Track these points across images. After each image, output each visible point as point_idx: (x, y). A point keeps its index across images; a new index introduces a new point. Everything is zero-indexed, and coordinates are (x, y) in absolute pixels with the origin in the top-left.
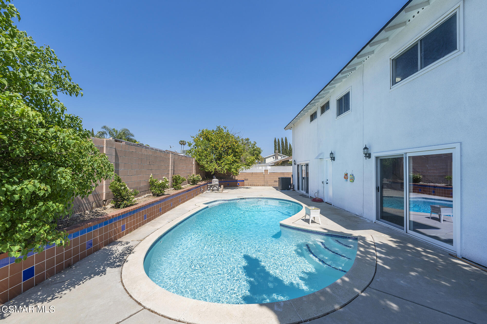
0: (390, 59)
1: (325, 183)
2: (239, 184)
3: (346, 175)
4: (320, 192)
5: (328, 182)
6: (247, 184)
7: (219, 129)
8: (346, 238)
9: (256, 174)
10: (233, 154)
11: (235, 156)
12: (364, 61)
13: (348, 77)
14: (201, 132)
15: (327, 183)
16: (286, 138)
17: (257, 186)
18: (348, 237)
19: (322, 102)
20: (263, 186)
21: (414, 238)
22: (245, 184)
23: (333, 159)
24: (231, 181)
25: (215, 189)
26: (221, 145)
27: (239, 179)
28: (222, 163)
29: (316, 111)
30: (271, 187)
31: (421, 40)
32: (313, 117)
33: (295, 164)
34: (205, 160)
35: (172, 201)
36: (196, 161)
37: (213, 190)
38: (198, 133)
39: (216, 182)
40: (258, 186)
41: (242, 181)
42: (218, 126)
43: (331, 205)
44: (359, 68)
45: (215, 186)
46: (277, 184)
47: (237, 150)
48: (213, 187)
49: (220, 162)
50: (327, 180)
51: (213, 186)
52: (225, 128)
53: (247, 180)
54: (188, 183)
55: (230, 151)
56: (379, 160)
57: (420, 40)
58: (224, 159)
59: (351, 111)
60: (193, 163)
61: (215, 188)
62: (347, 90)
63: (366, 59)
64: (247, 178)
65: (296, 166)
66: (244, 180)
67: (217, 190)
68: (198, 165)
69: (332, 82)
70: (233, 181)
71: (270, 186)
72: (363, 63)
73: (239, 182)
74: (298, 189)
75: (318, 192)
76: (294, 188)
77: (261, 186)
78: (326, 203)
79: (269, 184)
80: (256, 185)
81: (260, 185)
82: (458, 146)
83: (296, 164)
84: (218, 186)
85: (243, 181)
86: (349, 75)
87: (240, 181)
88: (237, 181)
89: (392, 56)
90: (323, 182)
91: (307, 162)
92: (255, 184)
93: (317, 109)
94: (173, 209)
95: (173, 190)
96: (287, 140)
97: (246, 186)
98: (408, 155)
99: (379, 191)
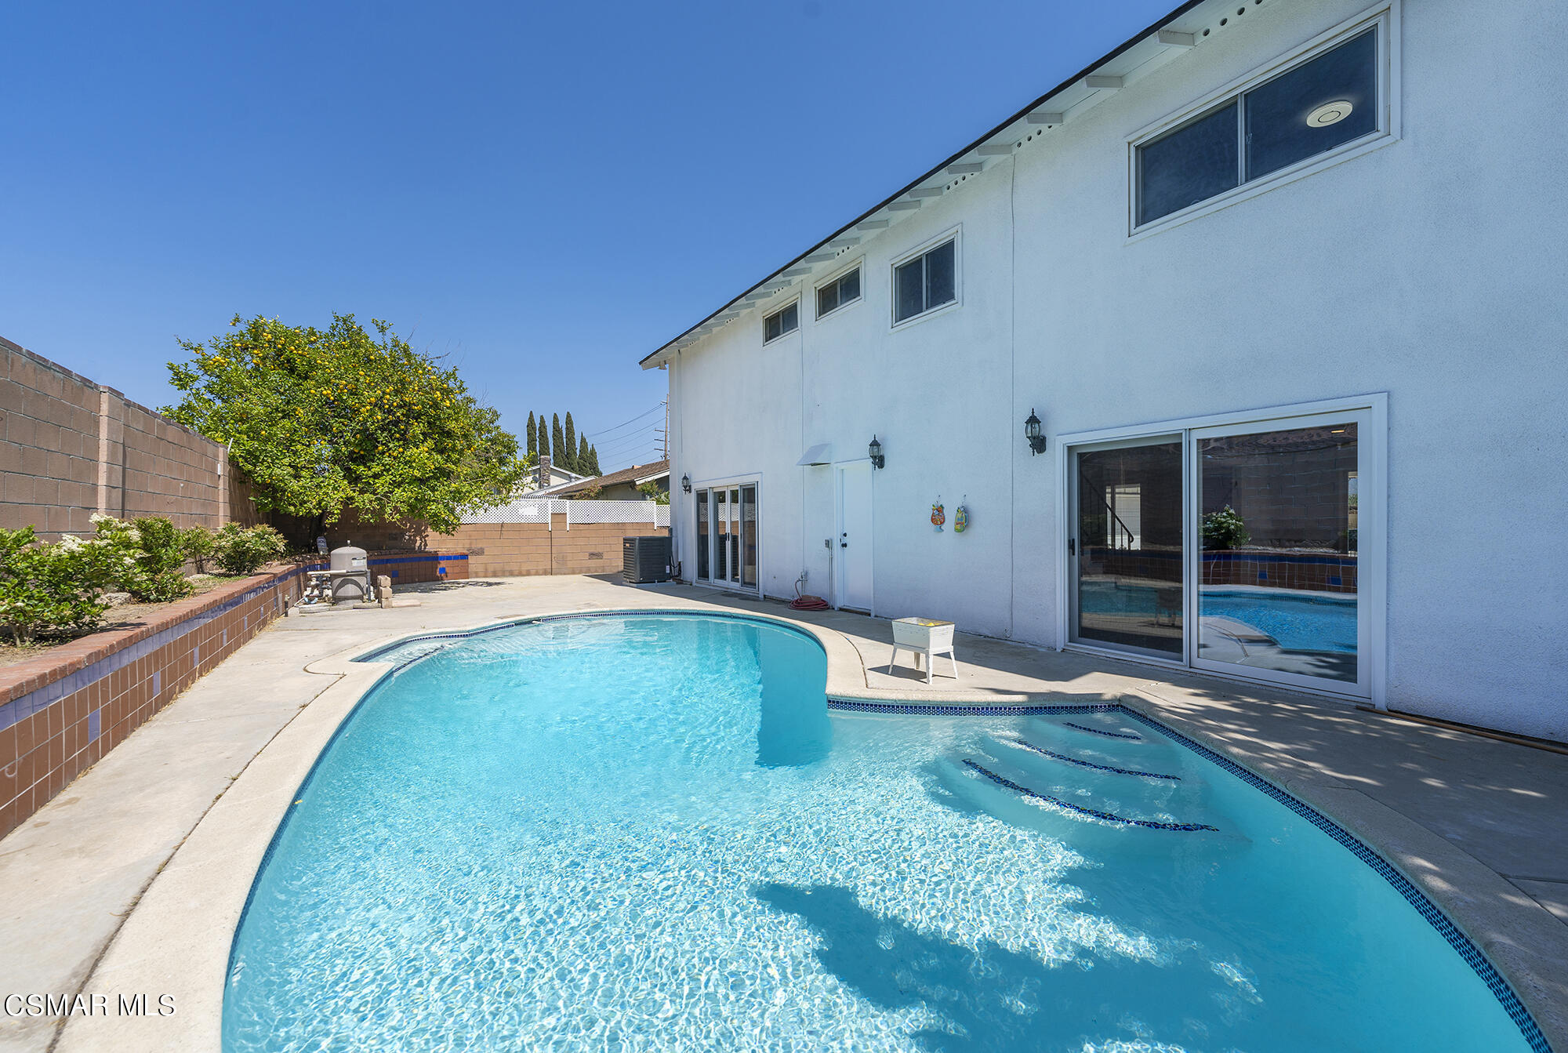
0: (1129, 143)
1: (837, 545)
2: (443, 570)
3: (940, 509)
4: (811, 575)
5: (846, 540)
6: (481, 569)
7: (348, 334)
8: (1085, 709)
9: (518, 528)
10: (430, 443)
11: (441, 452)
12: (1020, 145)
13: (946, 192)
14: (242, 327)
15: (844, 545)
16: (569, 416)
17: (520, 574)
18: (1092, 707)
19: (825, 270)
20: (545, 573)
21: (1220, 679)
22: (472, 568)
23: (879, 461)
24: (412, 560)
25: (350, 594)
26: (371, 396)
27: (443, 551)
28: (376, 476)
29: (795, 306)
30: (580, 577)
31: (1247, 96)
32: (779, 323)
33: (688, 488)
34: (286, 461)
35: (157, 662)
36: (232, 461)
37: (336, 600)
38: (226, 331)
39: (355, 563)
40: (528, 574)
41: (456, 558)
42: (342, 315)
43: (869, 615)
44: (994, 166)
45: (346, 579)
46: (618, 563)
47: (451, 425)
48: (340, 586)
49: (370, 473)
50: (845, 535)
51: (338, 581)
52: (382, 330)
53: (480, 552)
54: (194, 570)
55: (417, 428)
56: (1076, 454)
57: (1243, 95)
58: (387, 460)
59: (960, 303)
60: (216, 469)
61: (350, 590)
62: (947, 233)
63: (1030, 139)
64: (476, 546)
65: (693, 495)
66: (465, 552)
67: (361, 598)
68: (240, 478)
69: (905, 197)
70: (419, 559)
71: (573, 573)
72: (1016, 150)
73: (443, 564)
74: (703, 573)
75: (804, 578)
76: (680, 574)
77: (537, 574)
78: (841, 609)
79: (570, 564)
80: (516, 573)
81: (533, 572)
82: (1379, 403)
83: (690, 491)
84: (363, 581)
85: (464, 557)
86: (953, 187)
87: (449, 558)
88: (435, 558)
89: (1137, 136)
90: (828, 543)
91: (747, 480)
92: (515, 568)
93: (799, 295)
94: (167, 712)
95: (127, 601)
96: (572, 423)
97: (477, 577)
98: (1197, 435)
99: (1074, 554)
